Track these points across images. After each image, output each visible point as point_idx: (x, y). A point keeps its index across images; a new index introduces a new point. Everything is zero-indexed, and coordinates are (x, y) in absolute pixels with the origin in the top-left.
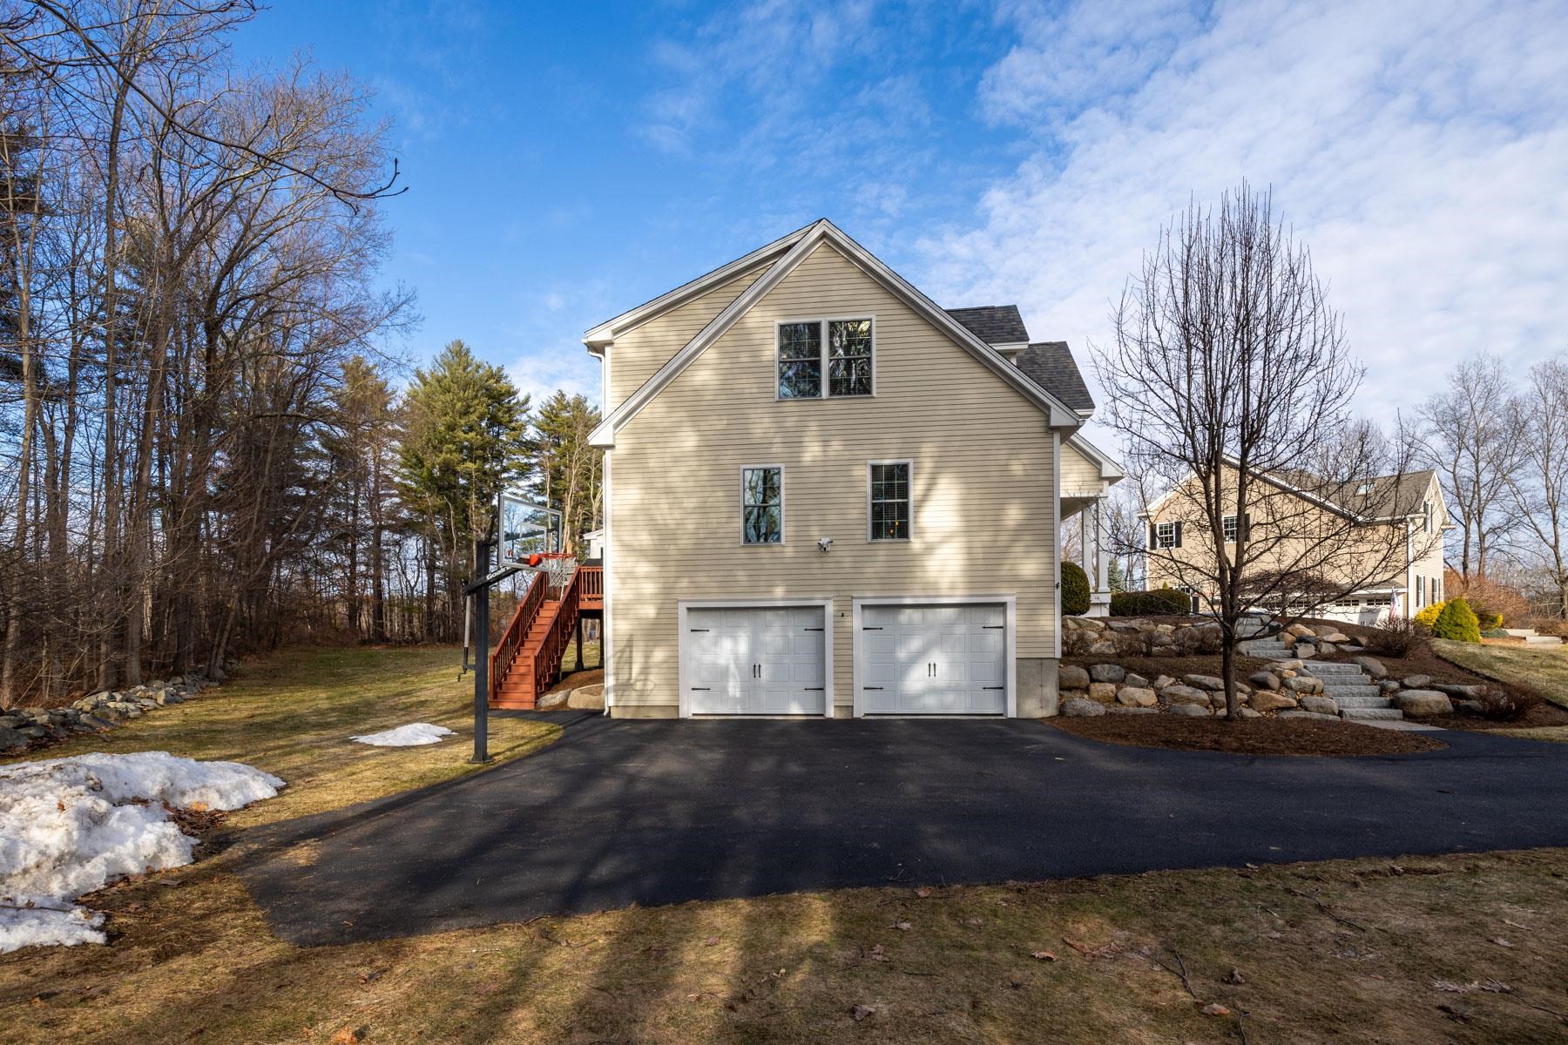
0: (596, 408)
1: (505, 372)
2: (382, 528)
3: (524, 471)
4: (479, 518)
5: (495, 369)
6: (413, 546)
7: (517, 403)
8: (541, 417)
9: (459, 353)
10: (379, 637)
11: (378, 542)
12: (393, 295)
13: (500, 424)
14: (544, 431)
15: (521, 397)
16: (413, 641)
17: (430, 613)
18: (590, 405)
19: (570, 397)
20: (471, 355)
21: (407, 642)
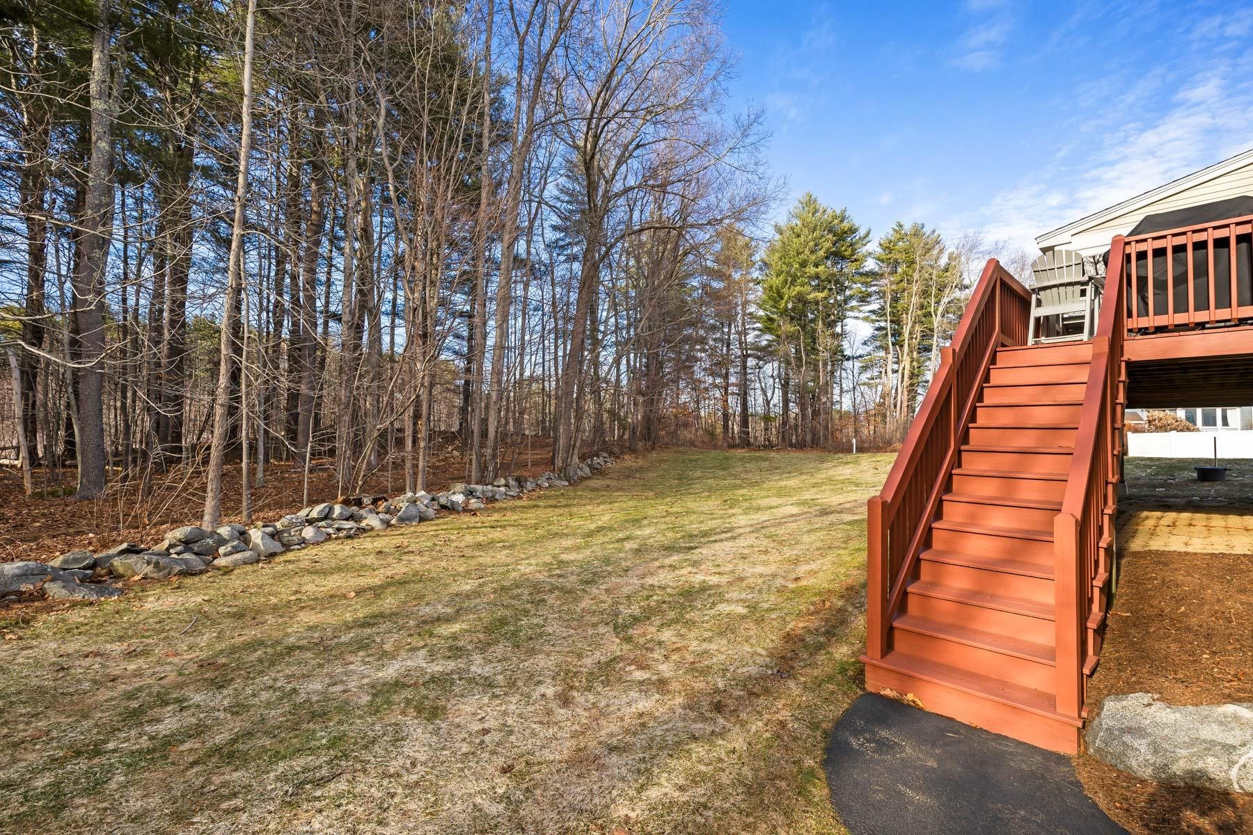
0: (934, 232)
1: (847, 214)
2: (749, 356)
3: (864, 299)
4: (825, 341)
5: (838, 212)
6: (770, 368)
7: (860, 238)
8: (879, 250)
9: (810, 203)
10: (746, 443)
11: (745, 367)
12: (744, 117)
13: (843, 258)
14: (882, 261)
15: (862, 232)
16: (769, 446)
17: (784, 423)
18: (927, 230)
19: (908, 227)
20: (819, 201)
21: (765, 446)
